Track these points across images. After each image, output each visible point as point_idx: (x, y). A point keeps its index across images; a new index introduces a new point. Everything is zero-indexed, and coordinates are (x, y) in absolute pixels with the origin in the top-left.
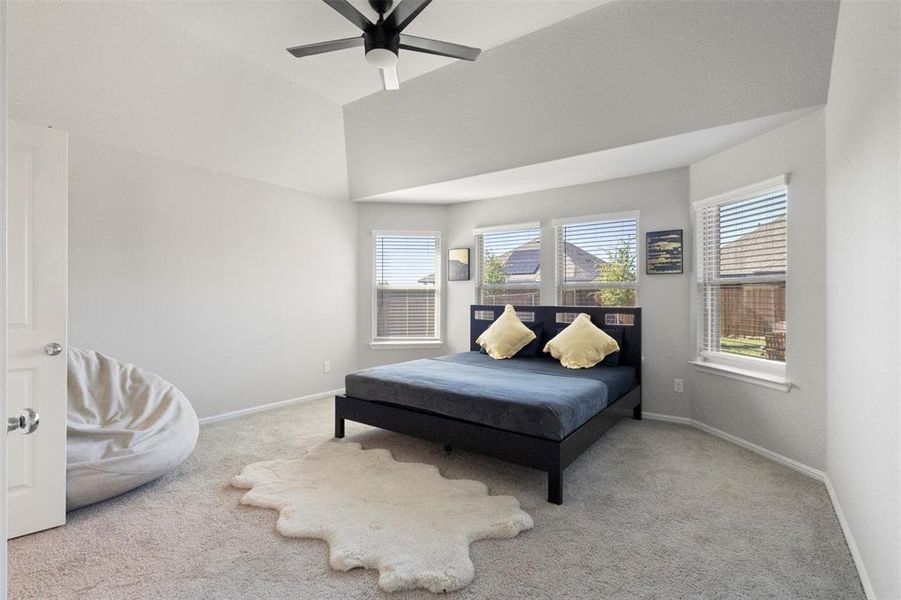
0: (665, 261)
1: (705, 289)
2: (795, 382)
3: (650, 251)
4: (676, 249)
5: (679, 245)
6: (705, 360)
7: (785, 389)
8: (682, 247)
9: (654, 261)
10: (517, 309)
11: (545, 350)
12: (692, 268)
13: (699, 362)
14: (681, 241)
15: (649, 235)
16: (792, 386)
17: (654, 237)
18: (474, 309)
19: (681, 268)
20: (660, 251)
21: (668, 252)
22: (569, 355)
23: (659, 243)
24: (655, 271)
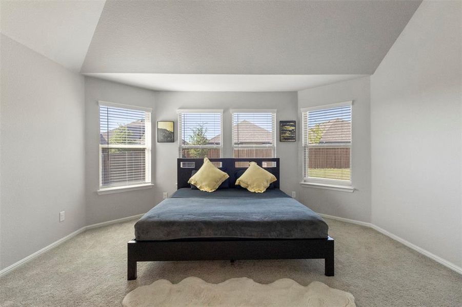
0: (288, 135)
1: (305, 149)
2: (356, 188)
3: (282, 130)
4: (293, 130)
5: (294, 128)
6: (305, 181)
7: (352, 191)
8: (295, 129)
9: (283, 135)
10: (211, 160)
11: (237, 183)
12: (300, 139)
13: (303, 183)
14: (295, 127)
15: (281, 122)
16: (355, 190)
17: (283, 124)
18: (179, 161)
19: (295, 139)
20: (286, 130)
21: (290, 131)
22: (255, 186)
23: (286, 127)
24: (284, 140)
